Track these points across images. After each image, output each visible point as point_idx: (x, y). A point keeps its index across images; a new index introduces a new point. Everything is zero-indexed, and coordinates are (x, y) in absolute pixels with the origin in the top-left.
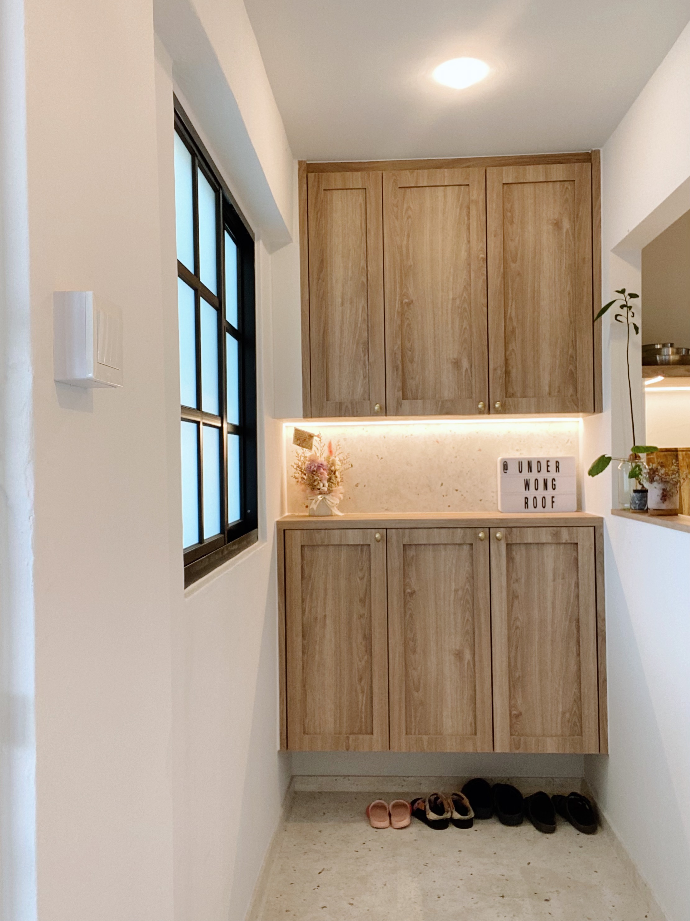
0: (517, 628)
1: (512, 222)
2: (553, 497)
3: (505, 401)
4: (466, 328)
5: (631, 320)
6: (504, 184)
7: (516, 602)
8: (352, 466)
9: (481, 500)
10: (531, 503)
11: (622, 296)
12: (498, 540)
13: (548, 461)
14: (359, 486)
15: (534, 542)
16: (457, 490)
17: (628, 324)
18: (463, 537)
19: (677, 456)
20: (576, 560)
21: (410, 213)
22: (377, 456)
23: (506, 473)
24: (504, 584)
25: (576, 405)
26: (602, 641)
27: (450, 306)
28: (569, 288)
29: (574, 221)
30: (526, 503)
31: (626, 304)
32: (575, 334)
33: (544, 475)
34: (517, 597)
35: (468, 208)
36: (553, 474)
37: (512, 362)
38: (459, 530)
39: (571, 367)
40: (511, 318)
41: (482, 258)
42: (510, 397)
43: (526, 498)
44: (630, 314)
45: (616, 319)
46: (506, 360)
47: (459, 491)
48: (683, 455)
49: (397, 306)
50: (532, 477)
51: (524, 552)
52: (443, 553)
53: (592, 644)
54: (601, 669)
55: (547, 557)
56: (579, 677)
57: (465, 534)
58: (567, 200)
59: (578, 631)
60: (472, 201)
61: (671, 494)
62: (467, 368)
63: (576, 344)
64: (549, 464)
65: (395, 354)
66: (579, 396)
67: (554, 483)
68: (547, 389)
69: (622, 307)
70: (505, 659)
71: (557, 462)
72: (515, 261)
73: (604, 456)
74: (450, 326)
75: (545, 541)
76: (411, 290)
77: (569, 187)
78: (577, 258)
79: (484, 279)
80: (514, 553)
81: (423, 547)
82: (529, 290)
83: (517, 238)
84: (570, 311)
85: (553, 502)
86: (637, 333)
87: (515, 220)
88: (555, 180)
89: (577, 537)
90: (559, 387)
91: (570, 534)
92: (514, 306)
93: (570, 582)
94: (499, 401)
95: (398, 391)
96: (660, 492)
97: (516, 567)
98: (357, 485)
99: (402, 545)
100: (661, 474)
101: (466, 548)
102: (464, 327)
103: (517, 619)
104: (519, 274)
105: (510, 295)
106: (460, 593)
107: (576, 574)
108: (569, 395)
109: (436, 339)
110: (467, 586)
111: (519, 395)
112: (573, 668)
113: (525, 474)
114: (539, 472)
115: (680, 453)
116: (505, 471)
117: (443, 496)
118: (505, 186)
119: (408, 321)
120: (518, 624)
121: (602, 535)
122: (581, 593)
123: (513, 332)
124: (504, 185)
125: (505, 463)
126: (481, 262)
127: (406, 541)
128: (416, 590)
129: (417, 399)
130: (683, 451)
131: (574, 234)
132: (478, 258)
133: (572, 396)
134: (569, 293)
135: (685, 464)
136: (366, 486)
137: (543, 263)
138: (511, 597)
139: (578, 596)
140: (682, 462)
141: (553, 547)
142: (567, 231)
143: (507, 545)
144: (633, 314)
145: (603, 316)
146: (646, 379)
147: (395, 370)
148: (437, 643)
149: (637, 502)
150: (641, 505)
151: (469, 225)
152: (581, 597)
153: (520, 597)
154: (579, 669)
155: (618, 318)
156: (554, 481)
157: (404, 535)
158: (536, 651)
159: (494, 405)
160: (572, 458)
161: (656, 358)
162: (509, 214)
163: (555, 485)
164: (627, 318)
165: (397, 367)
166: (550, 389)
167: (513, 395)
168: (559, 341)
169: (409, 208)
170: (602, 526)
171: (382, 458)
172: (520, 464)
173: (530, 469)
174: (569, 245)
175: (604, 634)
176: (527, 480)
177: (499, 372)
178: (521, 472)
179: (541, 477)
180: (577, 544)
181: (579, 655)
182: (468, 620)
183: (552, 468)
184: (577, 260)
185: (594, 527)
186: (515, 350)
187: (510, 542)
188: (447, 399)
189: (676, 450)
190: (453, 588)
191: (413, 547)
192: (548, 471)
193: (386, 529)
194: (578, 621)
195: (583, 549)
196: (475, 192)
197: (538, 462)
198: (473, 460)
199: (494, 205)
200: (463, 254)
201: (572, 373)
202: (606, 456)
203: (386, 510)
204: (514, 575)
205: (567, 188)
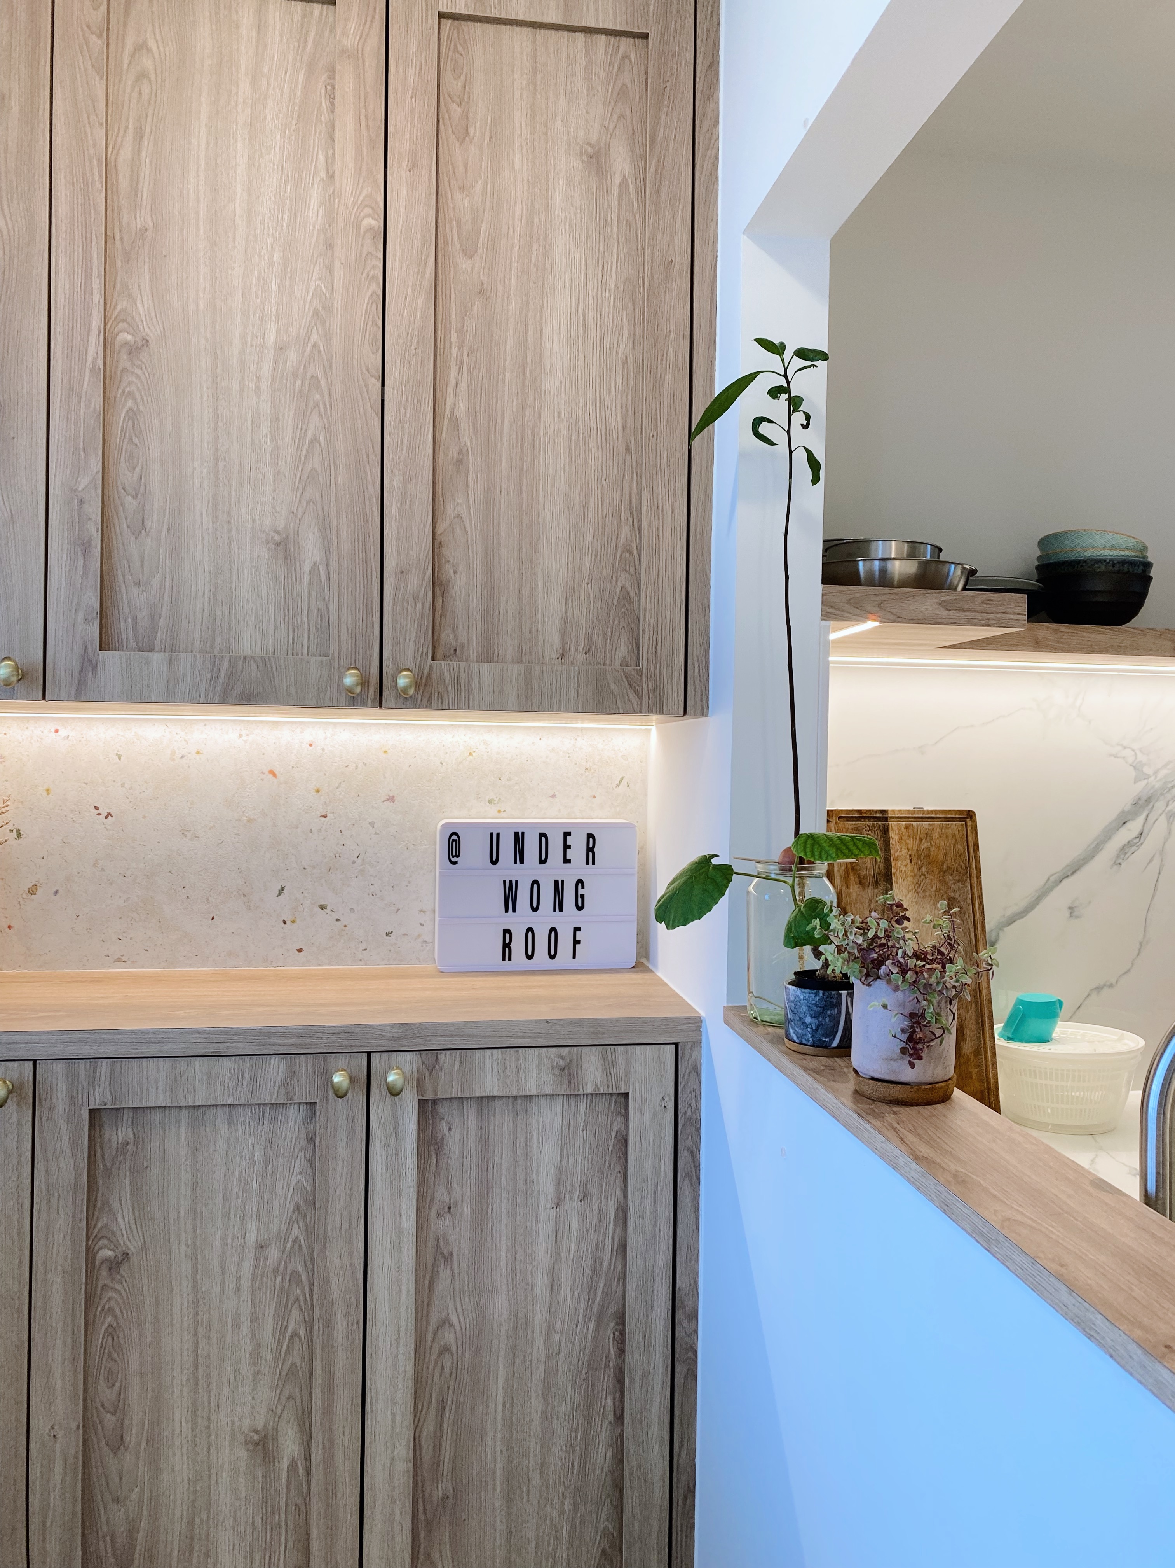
0: (446, 1349)
1: (464, 136)
2: (577, 929)
3: (431, 667)
4: (314, 440)
5: (800, 437)
6: (442, 16)
7: (444, 1273)
8: (19, 835)
9: (388, 934)
10: (518, 945)
11: (773, 361)
12: (394, 1092)
13: (567, 834)
14: (40, 892)
15: (501, 1094)
16: (322, 907)
17: (791, 452)
18: (285, 1085)
19: (886, 831)
20: (623, 1142)
21: (147, 63)
22: (96, 808)
23: (456, 863)
24: (409, 1224)
25: (635, 691)
26: (686, 1377)
27: (267, 370)
28: (624, 346)
29: (643, 157)
30: (507, 946)
31: (785, 385)
32: (639, 483)
33: (554, 870)
34: (448, 1258)
35: (332, 72)
36: (578, 868)
37: (452, 553)
38: (274, 1061)
39: (624, 580)
40: (454, 422)
41: (371, 229)
42: (445, 658)
43: (506, 931)
44: (798, 418)
45: (756, 433)
46: (436, 545)
47: (328, 910)
48: (899, 828)
49: (92, 350)
50: (524, 875)
51: (472, 1122)
52: (224, 1131)
53: (658, 1388)
54: (682, 1458)
55: (540, 1134)
56: (618, 1487)
57: (292, 1074)
58: (623, 93)
59: (621, 1351)
60: (344, 51)
61: (938, 1033)
62: (315, 564)
63: (640, 512)
64: (569, 840)
65: (81, 502)
66: (644, 665)
67: (581, 891)
68: (555, 640)
69: (775, 392)
70: (403, 1451)
71: (590, 836)
72: (469, 253)
73: (707, 860)
74: (265, 429)
75: (534, 1092)
76: (143, 306)
77: (632, 56)
78: (648, 258)
79: (374, 293)
80: (444, 1126)
81: (159, 1115)
82: (510, 343)
83: (479, 186)
84: (624, 417)
85: (576, 942)
86: (816, 480)
87: (475, 131)
88: (593, 24)
89: (627, 1075)
90: (590, 637)
91: (608, 1066)
92: (463, 386)
93: (604, 1208)
94: (408, 670)
95: (87, 621)
96: (896, 1023)
97: (448, 1170)
98: (32, 891)
99: (86, 1115)
100: (904, 953)
101: (296, 1115)
102: (310, 434)
103: (445, 1322)
104: (481, 292)
105: (454, 350)
106: (274, 1253)
107: (619, 1183)
108: (617, 661)
109: (221, 465)
110: (295, 1232)
111: (473, 654)
112: (602, 1455)
113: (508, 868)
114: (542, 862)
115: (893, 824)
116: (454, 860)
117: (285, 923)
118: (447, 24)
119: (130, 403)
120: (449, 1337)
121: (696, 1069)
122: (633, 1240)
123: (460, 462)
124: (443, 21)
125: (455, 837)
126: (368, 241)
127: (99, 1098)
128: (132, 1249)
129: (152, 650)
130: (901, 818)
131: (641, 193)
132: (358, 227)
133: (624, 663)
134: (625, 362)
135: (904, 852)
136: (61, 891)
137: (553, 265)
138: (429, 1258)
139: (623, 1248)
140: (898, 847)
141: (558, 1105)
142: (624, 181)
143: (422, 1103)
144: (808, 417)
145: (718, 424)
146: (832, 624)
147: (80, 553)
148: (195, 1413)
149: (808, 1020)
150: (820, 1032)
151: (332, 128)
152: (631, 1253)
153: (455, 1257)
154: (619, 1459)
155: (764, 428)
156: (580, 885)
157: (92, 1081)
158: (499, 1417)
159: (395, 681)
160: (629, 827)
161: (858, 565)
162: (456, 110)
163: (582, 896)
164: (789, 432)
165: (85, 546)
166: (563, 643)
167: (455, 652)
168: (593, 500)
169: (141, 47)
170: (697, 1044)
171: (109, 814)
172: (494, 840)
173: (520, 856)
174: (629, 224)
175: (693, 1357)
176: (511, 882)
177: (413, 579)
178: (494, 863)
179: (547, 876)
180: (626, 1095)
181: (620, 1418)
182: (295, 1334)
183: (578, 852)
184: (647, 267)
185: (676, 1045)
186: (465, 517)
187: (429, 1096)
188: (249, 653)
189: (883, 816)
190: (252, 1237)
191: (127, 1116)
192: (567, 861)
193: (35, 1061)
194: (621, 1319)
195: (642, 1112)
196: (352, 27)
197: (542, 835)
198: (372, 824)
199: (411, 72)
200: (315, 213)
201: (626, 598)
202: (715, 861)
203: (119, 960)
204: (441, 1195)
205: (625, 57)
